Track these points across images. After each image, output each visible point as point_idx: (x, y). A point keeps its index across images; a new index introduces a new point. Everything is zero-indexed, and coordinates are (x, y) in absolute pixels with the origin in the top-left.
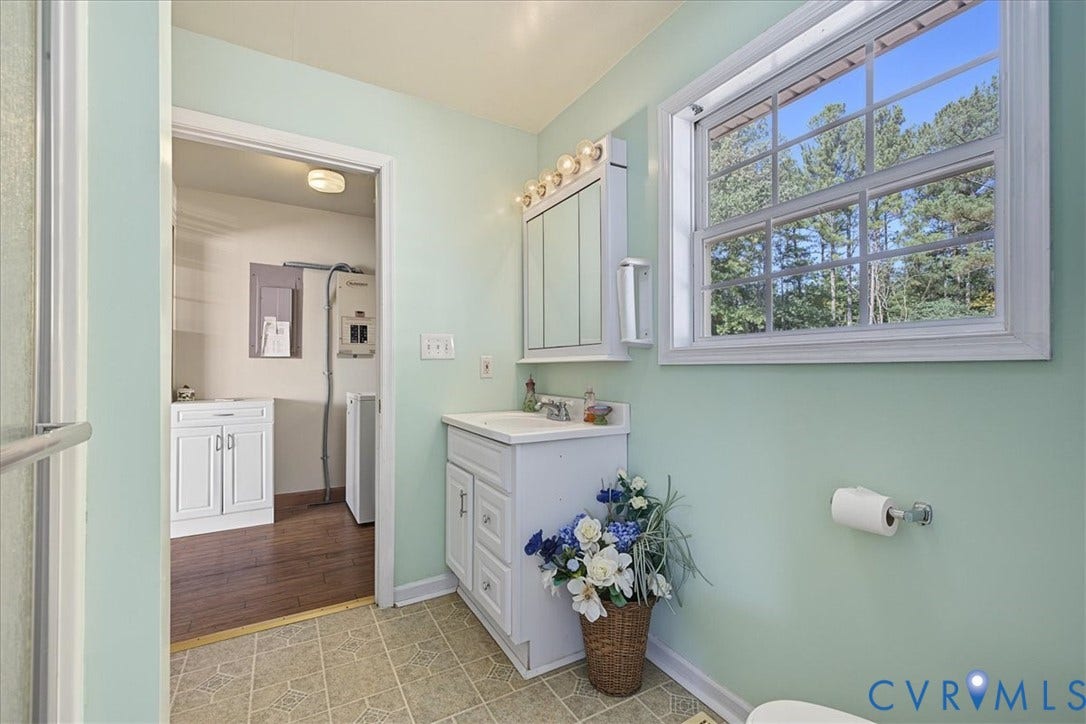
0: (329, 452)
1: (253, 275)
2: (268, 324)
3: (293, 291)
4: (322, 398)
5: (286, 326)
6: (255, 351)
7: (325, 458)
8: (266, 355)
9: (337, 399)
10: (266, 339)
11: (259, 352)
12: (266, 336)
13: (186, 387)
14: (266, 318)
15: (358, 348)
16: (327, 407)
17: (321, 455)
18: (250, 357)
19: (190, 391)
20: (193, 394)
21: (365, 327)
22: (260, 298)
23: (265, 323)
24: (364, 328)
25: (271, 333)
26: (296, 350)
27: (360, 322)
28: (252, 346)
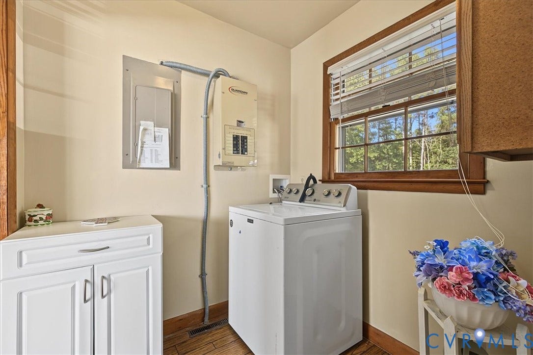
0: (208, 270)
1: (126, 70)
2: (145, 130)
3: (172, 93)
4: (201, 214)
5: (165, 133)
6: (130, 161)
7: (203, 275)
8: (143, 165)
9: (214, 213)
10: (142, 147)
11: (134, 161)
12: (143, 143)
13: (40, 206)
14: (142, 122)
15: (238, 159)
16: (205, 222)
17: (199, 273)
18: (123, 168)
19: (46, 212)
20: (50, 216)
21: (246, 138)
22: (136, 99)
23: (141, 128)
24: (244, 139)
25: (149, 139)
26: (175, 162)
27: (241, 132)
28: (126, 155)
